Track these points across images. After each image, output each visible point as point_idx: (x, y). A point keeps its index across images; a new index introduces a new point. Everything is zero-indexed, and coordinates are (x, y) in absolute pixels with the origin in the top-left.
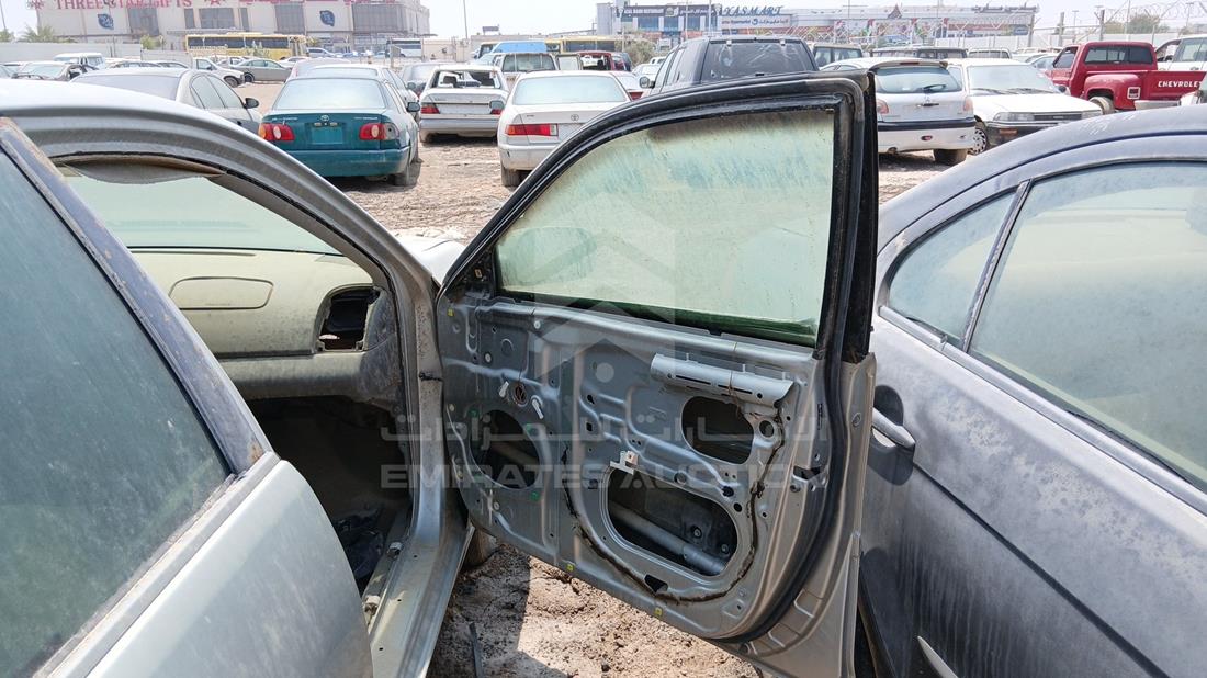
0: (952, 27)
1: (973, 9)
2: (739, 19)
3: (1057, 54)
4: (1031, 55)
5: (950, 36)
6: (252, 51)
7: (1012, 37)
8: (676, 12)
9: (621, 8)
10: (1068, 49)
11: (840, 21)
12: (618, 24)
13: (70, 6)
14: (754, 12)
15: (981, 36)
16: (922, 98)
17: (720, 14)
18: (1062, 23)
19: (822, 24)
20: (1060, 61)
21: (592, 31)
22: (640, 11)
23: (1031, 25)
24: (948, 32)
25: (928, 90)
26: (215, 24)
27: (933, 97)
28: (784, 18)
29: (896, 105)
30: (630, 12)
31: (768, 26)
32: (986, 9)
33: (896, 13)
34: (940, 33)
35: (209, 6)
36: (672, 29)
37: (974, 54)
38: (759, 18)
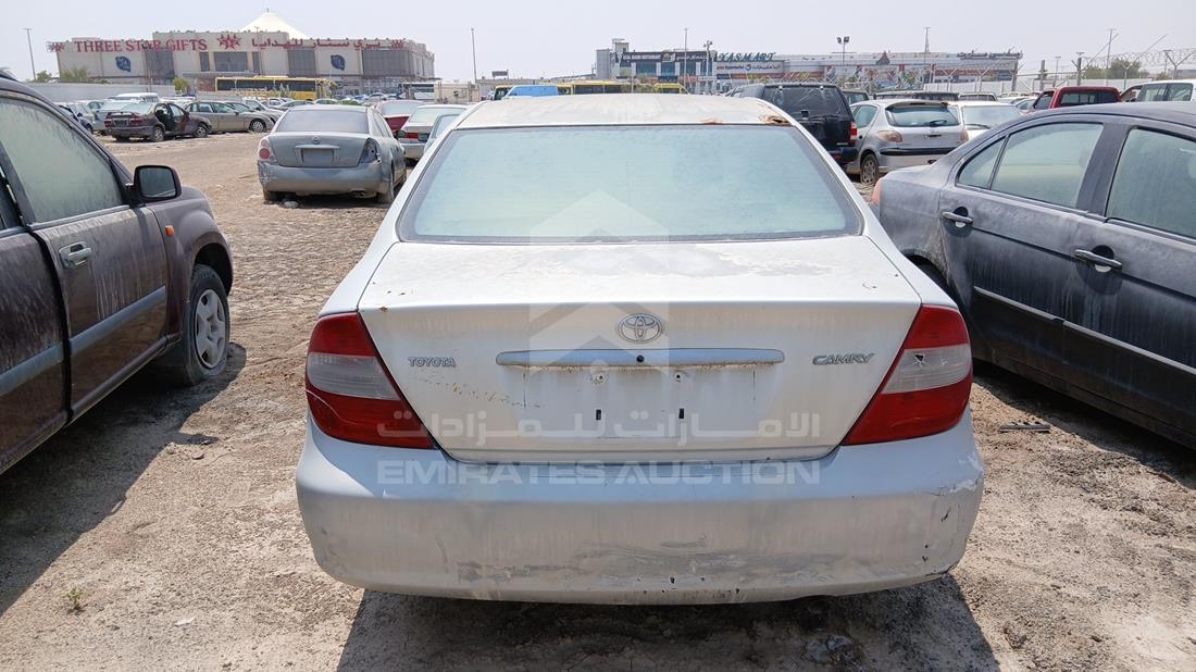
0: (939, 73)
1: (958, 56)
2: (733, 64)
3: (1036, 98)
4: (1015, 98)
5: (936, 81)
6: (279, 93)
7: (996, 83)
8: (673, 58)
9: (620, 54)
10: (1045, 93)
11: (829, 67)
12: (617, 69)
13: (89, 49)
14: (747, 58)
15: (967, 81)
16: (928, 130)
17: (715, 60)
18: (1043, 70)
19: (813, 70)
20: (1039, 104)
21: (592, 76)
22: (639, 57)
23: (1015, 71)
24: (935, 78)
25: (933, 124)
26: (229, 67)
27: (937, 130)
28: (776, 64)
29: (908, 135)
30: (629, 57)
31: (761, 71)
32: (972, 56)
33: (884, 60)
34: (927, 79)
35: (224, 50)
36: (668, 74)
37: (964, 98)
38: (753, 64)
